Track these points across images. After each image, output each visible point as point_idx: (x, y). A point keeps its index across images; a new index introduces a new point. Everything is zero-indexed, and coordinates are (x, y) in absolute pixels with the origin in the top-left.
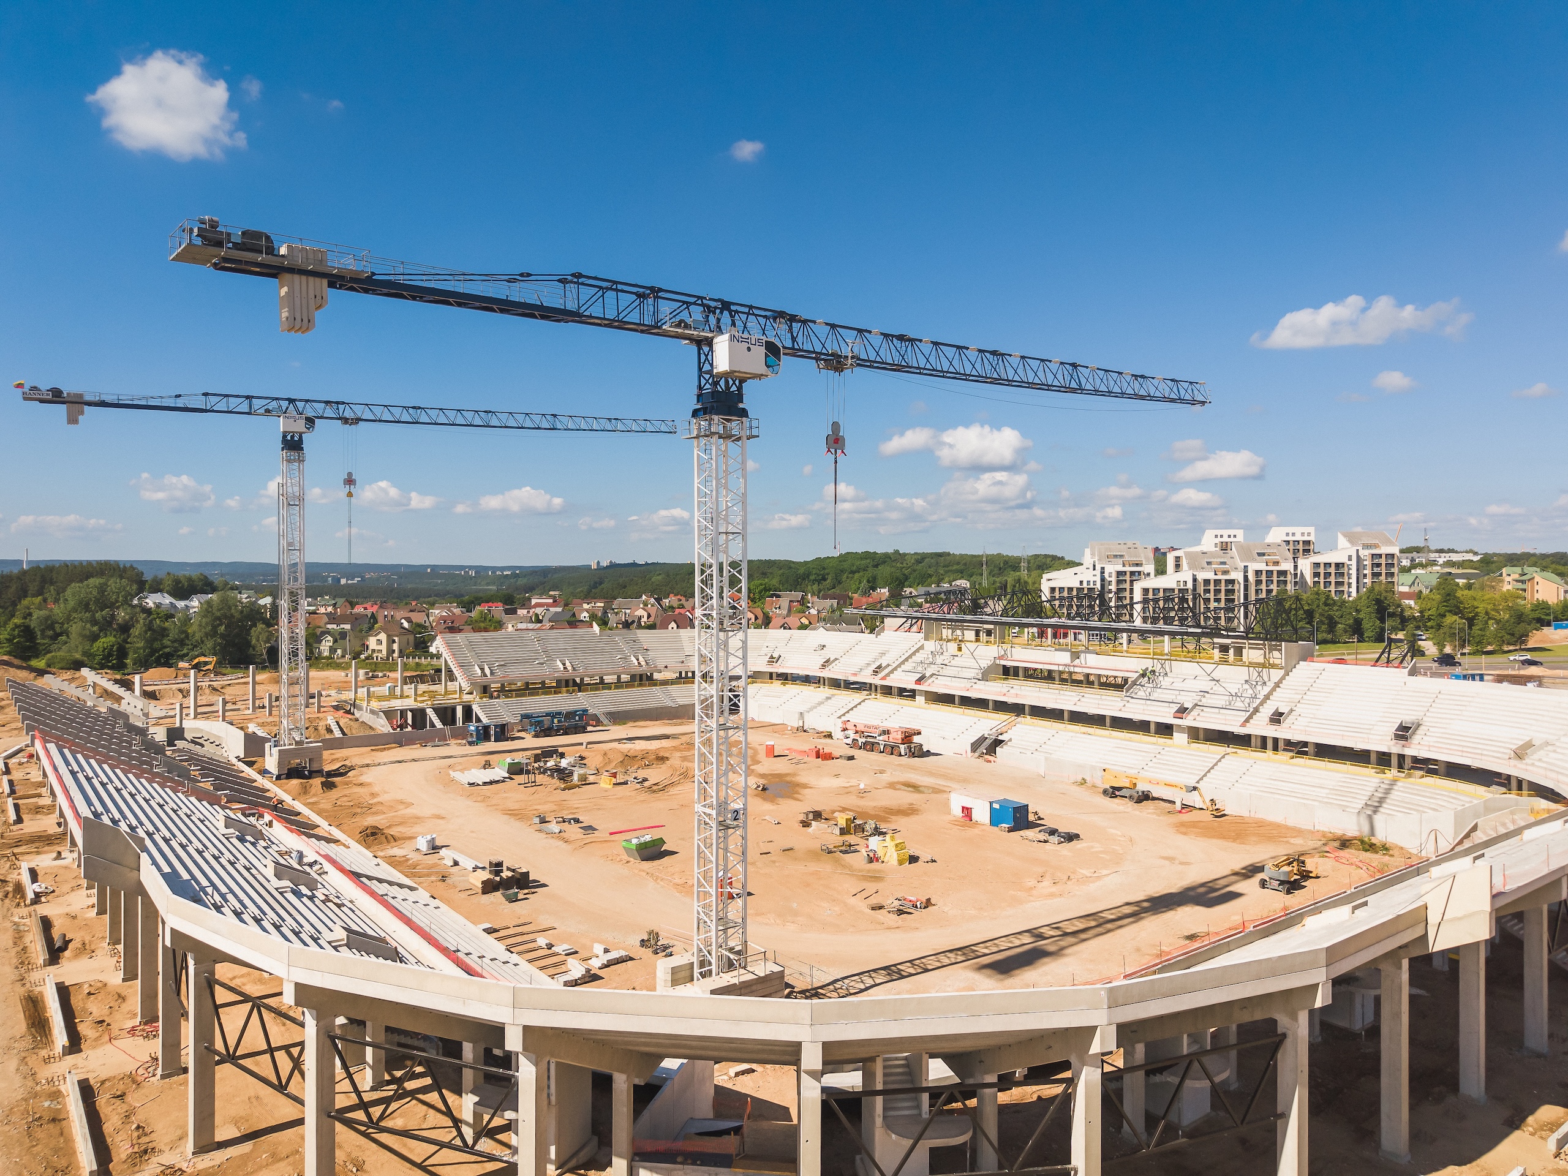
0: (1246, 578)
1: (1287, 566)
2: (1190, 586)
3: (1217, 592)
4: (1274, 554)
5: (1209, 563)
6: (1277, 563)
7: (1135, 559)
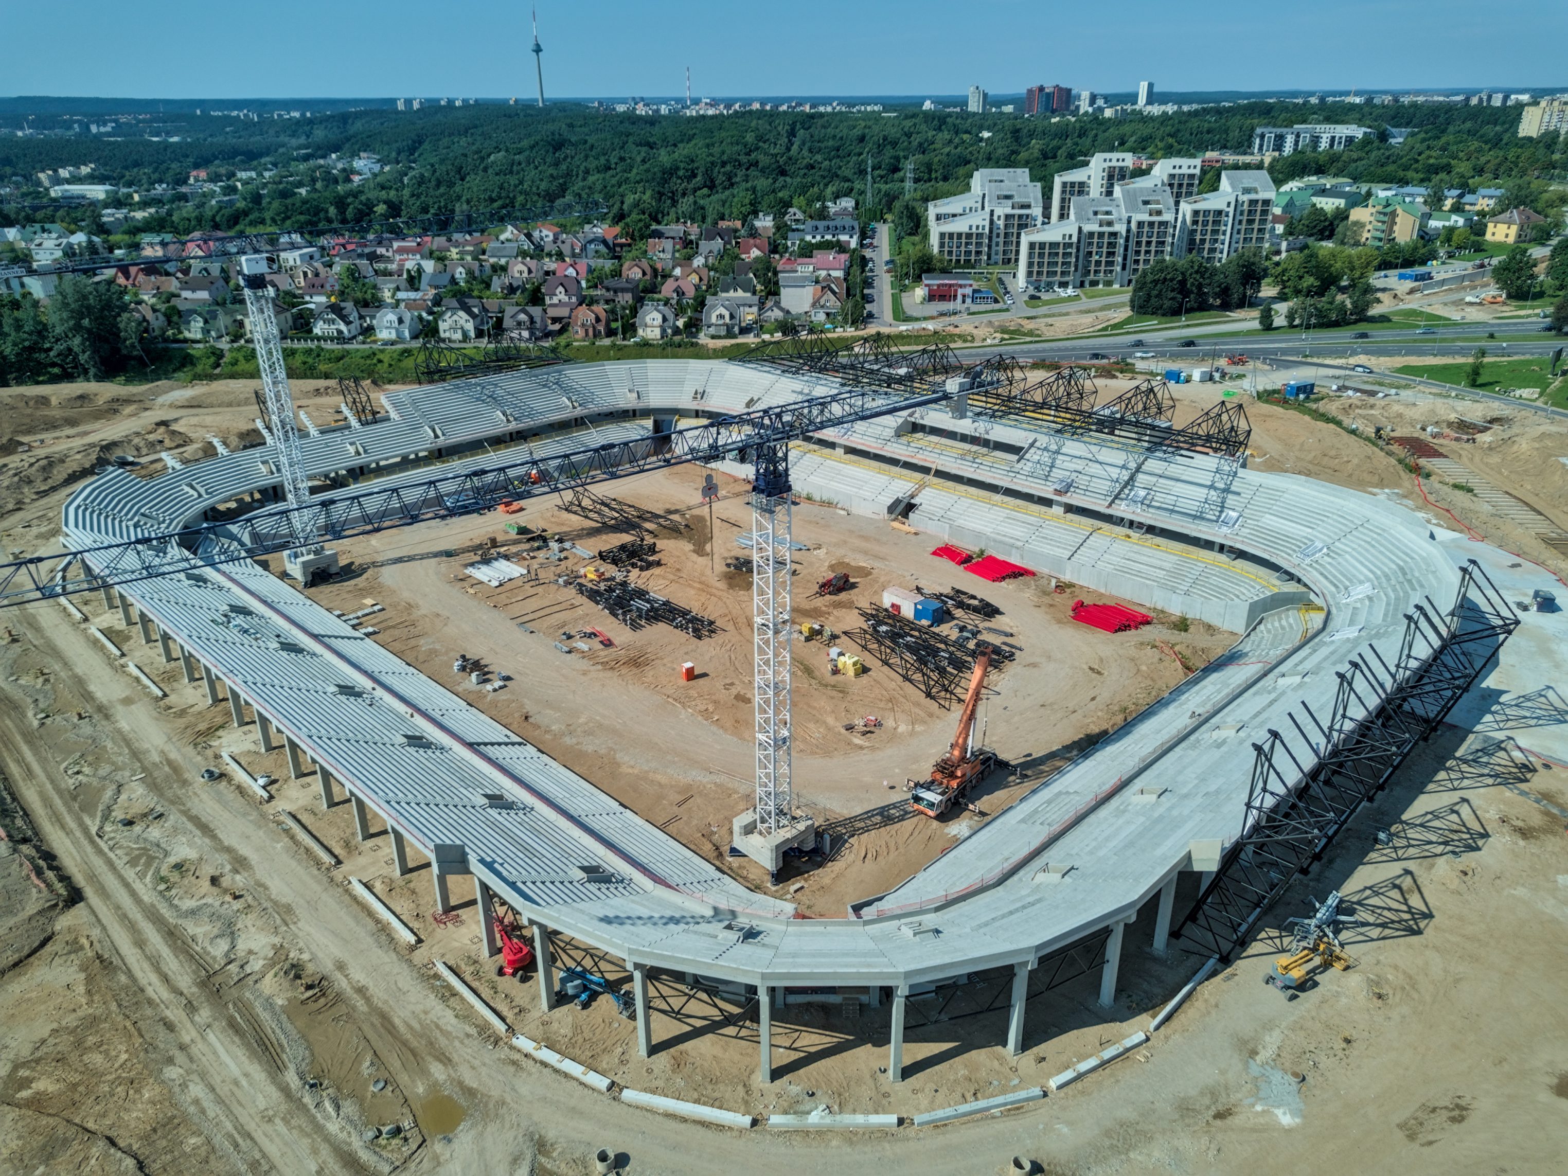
0: (1128, 231)
1: (1168, 217)
2: (1075, 239)
3: (1100, 246)
4: (1158, 202)
5: (1096, 213)
6: (1159, 213)
7: (1024, 200)
